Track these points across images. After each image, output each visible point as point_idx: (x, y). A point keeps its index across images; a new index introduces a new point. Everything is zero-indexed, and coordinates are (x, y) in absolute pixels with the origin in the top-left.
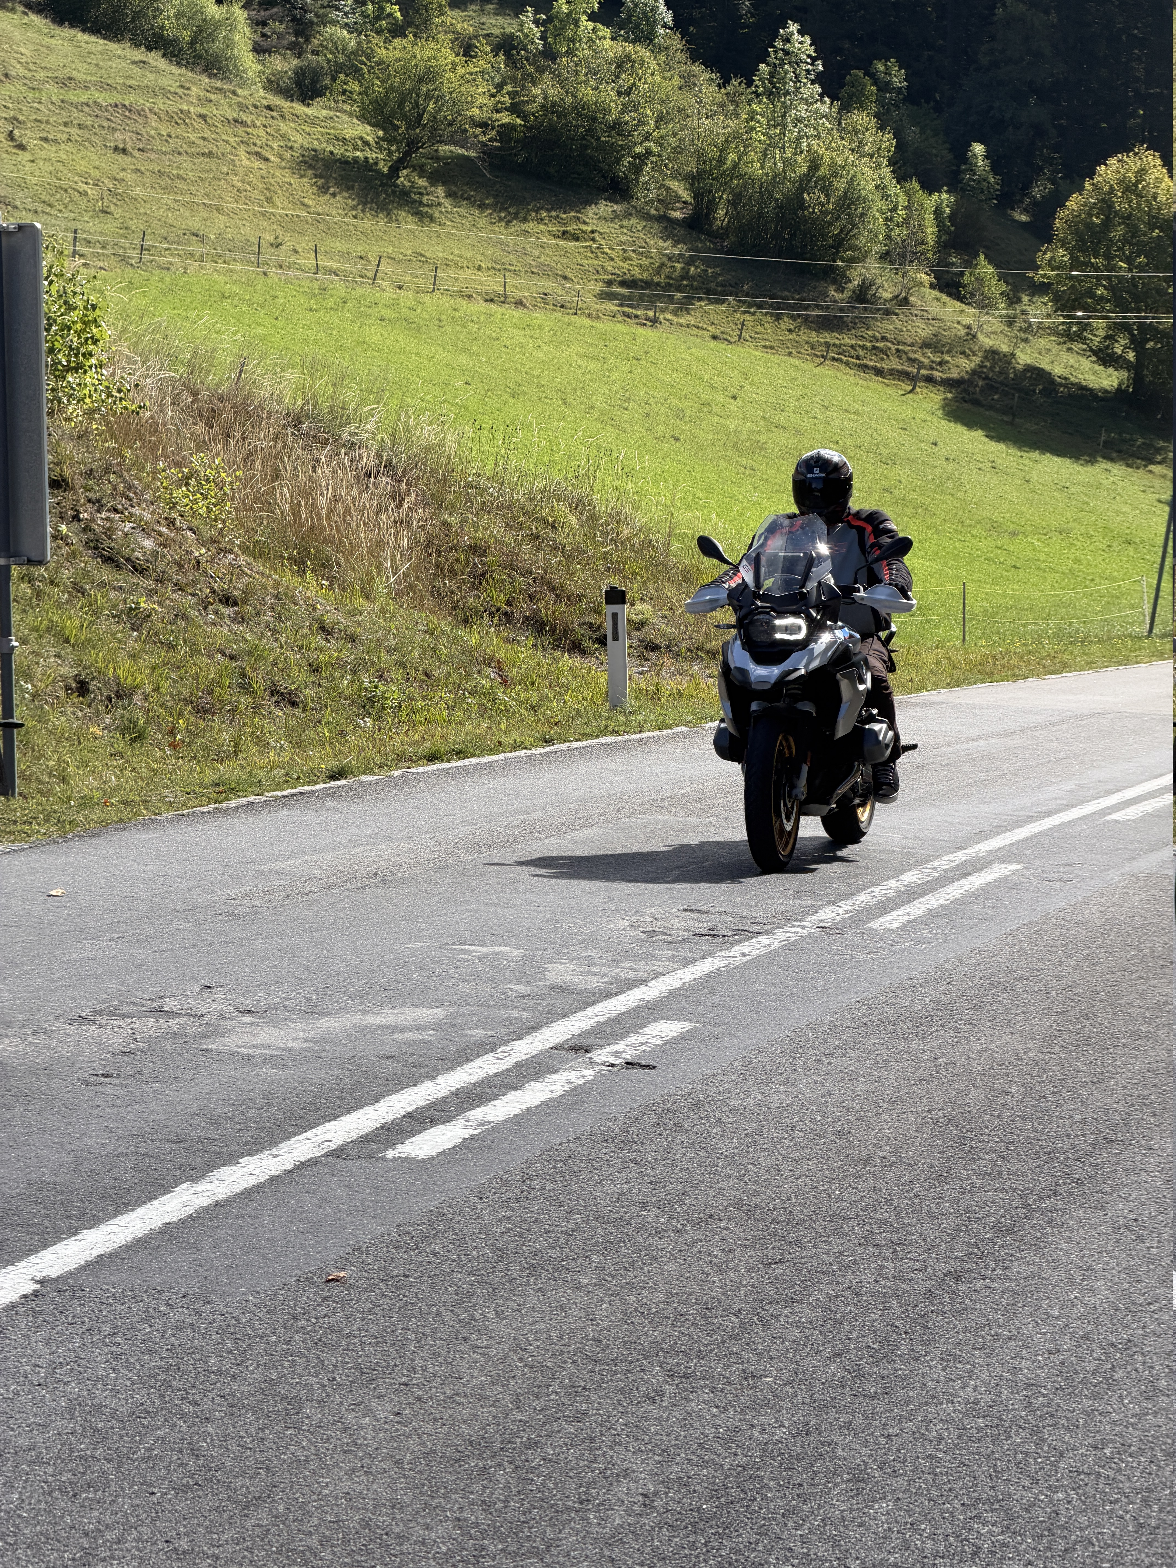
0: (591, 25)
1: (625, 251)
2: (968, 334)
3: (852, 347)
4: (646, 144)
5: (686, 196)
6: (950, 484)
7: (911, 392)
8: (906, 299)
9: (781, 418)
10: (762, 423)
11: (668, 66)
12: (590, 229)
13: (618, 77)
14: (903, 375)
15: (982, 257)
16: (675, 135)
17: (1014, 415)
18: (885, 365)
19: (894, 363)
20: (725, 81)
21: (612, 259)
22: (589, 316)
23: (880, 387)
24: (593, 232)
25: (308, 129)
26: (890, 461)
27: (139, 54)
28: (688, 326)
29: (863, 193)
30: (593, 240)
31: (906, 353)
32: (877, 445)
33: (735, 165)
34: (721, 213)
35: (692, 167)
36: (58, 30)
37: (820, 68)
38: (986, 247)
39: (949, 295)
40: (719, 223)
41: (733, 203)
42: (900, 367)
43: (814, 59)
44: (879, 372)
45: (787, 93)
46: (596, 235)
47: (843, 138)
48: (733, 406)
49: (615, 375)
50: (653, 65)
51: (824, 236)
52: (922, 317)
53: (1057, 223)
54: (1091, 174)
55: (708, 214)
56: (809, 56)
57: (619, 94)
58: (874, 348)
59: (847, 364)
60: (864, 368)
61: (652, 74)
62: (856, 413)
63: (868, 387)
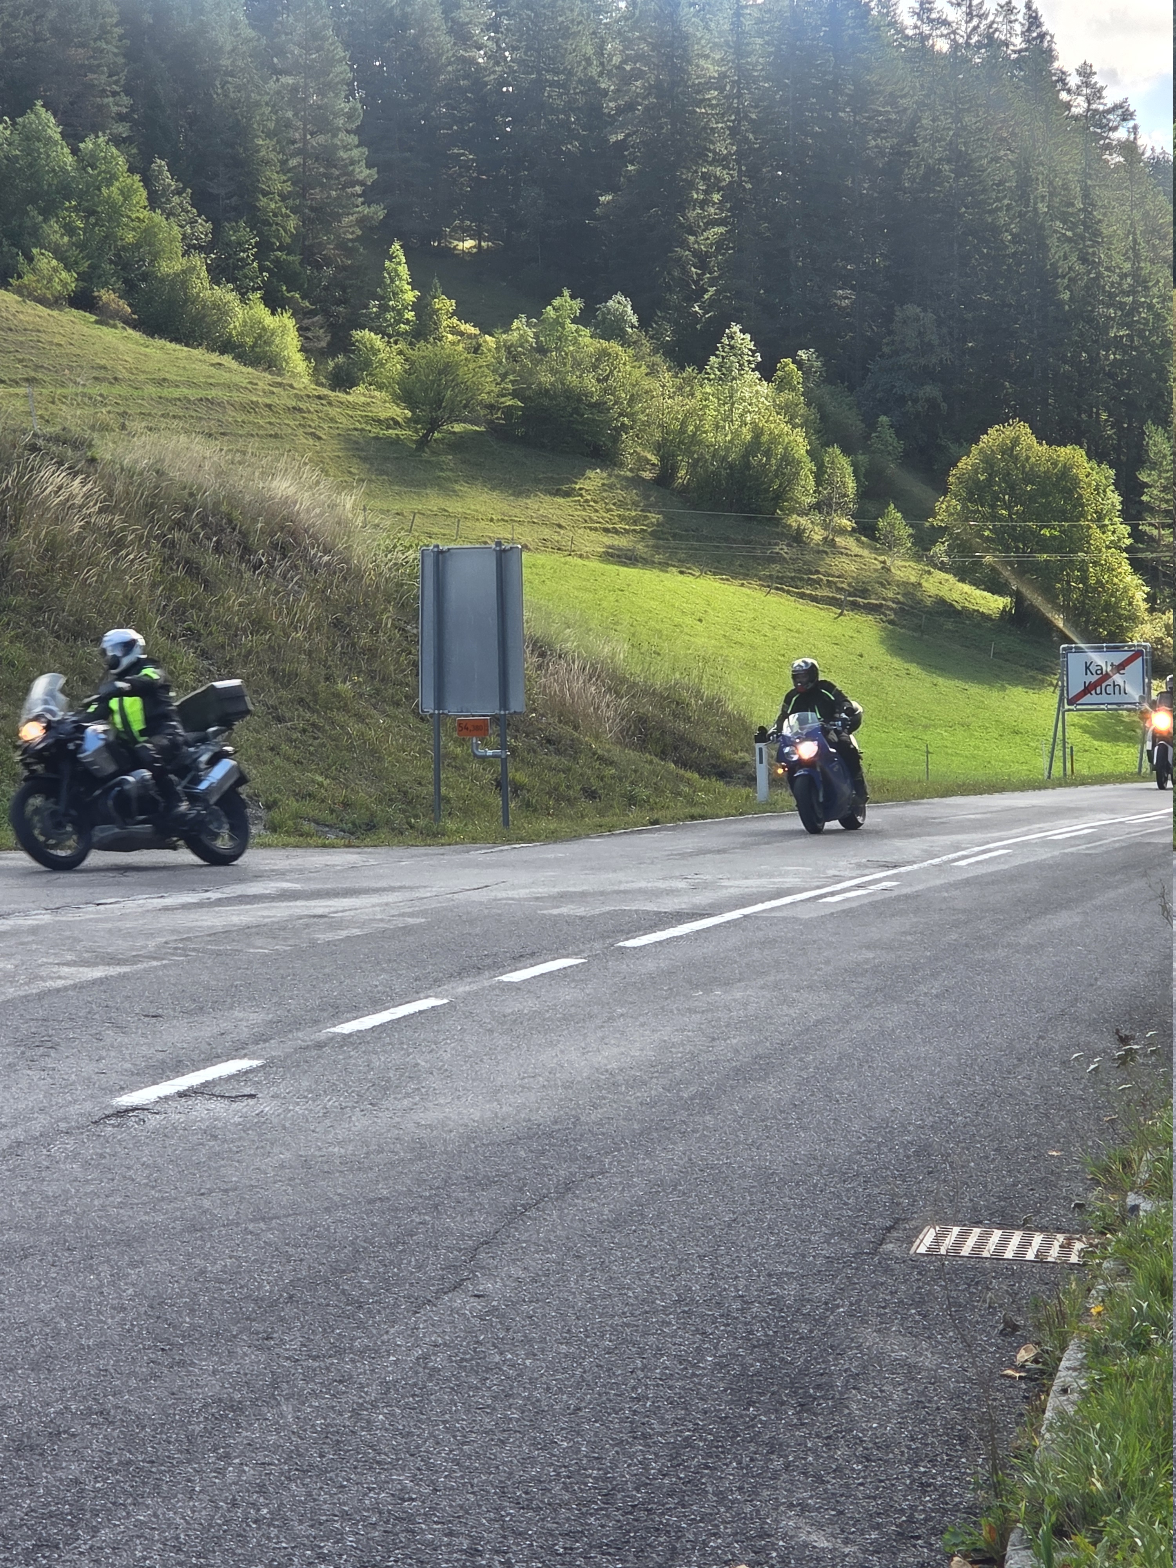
0: (574, 327)
2: (883, 568)
3: (792, 578)
4: (621, 419)
5: (654, 459)
6: (874, 688)
7: (841, 614)
8: (833, 540)
9: (738, 636)
11: (637, 358)
12: (577, 487)
13: (597, 367)
14: (834, 601)
15: (892, 506)
17: (921, 631)
18: (819, 593)
19: (825, 592)
20: (683, 369)
21: (597, 511)
22: (581, 556)
23: (815, 610)
24: (581, 489)
25: (350, 413)
27: (215, 357)
29: (796, 457)
30: (581, 495)
31: (835, 583)
33: (695, 434)
34: (683, 472)
35: (658, 437)
36: (151, 341)
37: (759, 359)
38: (895, 499)
39: (867, 537)
40: (681, 481)
41: (693, 466)
42: (830, 595)
43: (754, 352)
44: (814, 599)
45: (734, 379)
46: (583, 492)
47: (778, 413)
48: (700, 627)
50: (625, 357)
51: (767, 491)
52: (847, 555)
53: (951, 479)
54: (976, 441)
55: (672, 474)
56: (750, 350)
57: (598, 380)
58: (809, 579)
59: (788, 592)
60: (802, 596)
61: (624, 364)
62: (798, 632)
63: (806, 611)
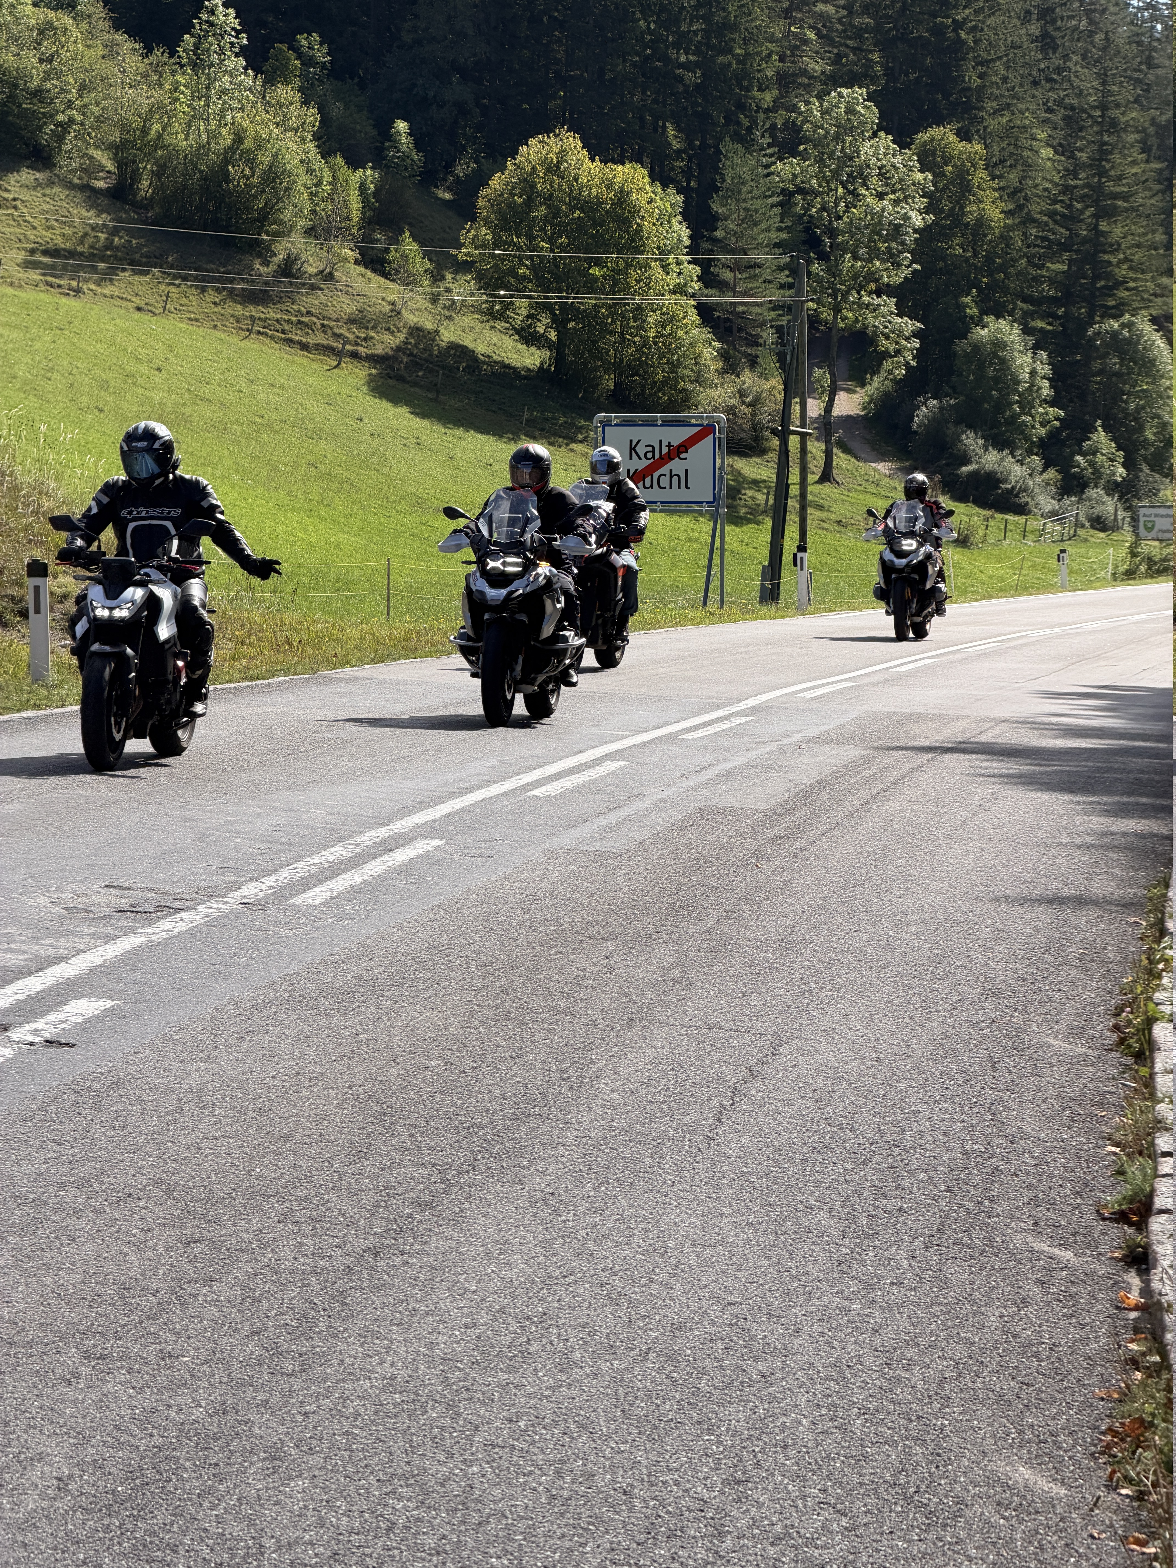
1: (47, 220)
2: (392, 311)
3: (277, 321)
4: (69, 112)
5: (110, 166)
6: (375, 459)
7: (336, 367)
8: (331, 274)
9: (205, 391)
10: (187, 396)
11: (91, 34)
12: (11, 196)
13: (39, 44)
14: (328, 350)
15: (407, 234)
16: (98, 104)
17: (438, 392)
18: (311, 340)
19: (319, 338)
20: (149, 50)
21: (35, 228)
22: (11, 284)
23: (305, 362)
24: (15, 199)
26: (316, 435)
28: (112, 297)
29: (288, 167)
30: (15, 208)
31: (331, 328)
32: (302, 419)
33: (160, 136)
34: (145, 183)
35: (116, 137)
37: (245, 41)
38: (410, 224)
39: (374, 271)
40: (142, 193)
41: (157, 175)
42: (325, 342)
43: (238, 32)
44: (304, 347)
45: (212, 65)
46: (18, 203)
47: (267, 112)
48: (158, 378)
49: (38, 345)
50: (76, 33)
51: (249, 209)
52: (347, 293)
53: (481, 202)
54: (514, 153)
55: (131, 185)
56: (233, 29)
57: (41, 61)
58: (299, 322)
59: (272, 337)
60: (289, 342)
61: (75, 42)
62: (282, 387)
63: (293, 362)
